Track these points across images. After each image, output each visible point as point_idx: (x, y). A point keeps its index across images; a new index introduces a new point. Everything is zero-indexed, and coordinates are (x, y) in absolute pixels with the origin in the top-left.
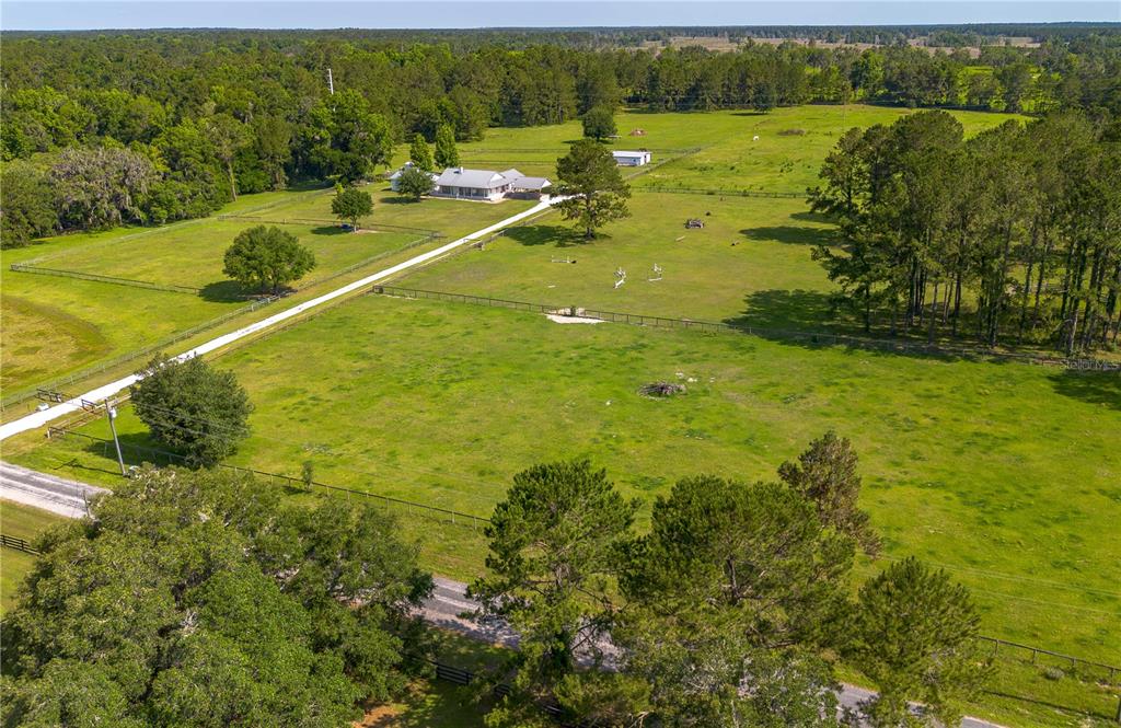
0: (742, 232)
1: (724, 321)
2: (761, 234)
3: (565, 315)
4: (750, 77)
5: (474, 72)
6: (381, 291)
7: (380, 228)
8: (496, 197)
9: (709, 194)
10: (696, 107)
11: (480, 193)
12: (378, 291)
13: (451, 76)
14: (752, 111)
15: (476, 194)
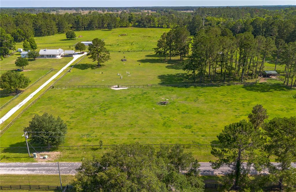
0: (138, 61)
1: (158, 84)
2: (143, 61)
3: (116, 88)
4: (104, 21)
5: (24, 21)
6: (53, 87)
7: (31, 69)
8: (59, 57)
9: (119, 52)
10: (90, 29)
11: (54, 56)
12: (52, 87)
13: (16, 22)
14: (107, 30)
15: (53, 57)
